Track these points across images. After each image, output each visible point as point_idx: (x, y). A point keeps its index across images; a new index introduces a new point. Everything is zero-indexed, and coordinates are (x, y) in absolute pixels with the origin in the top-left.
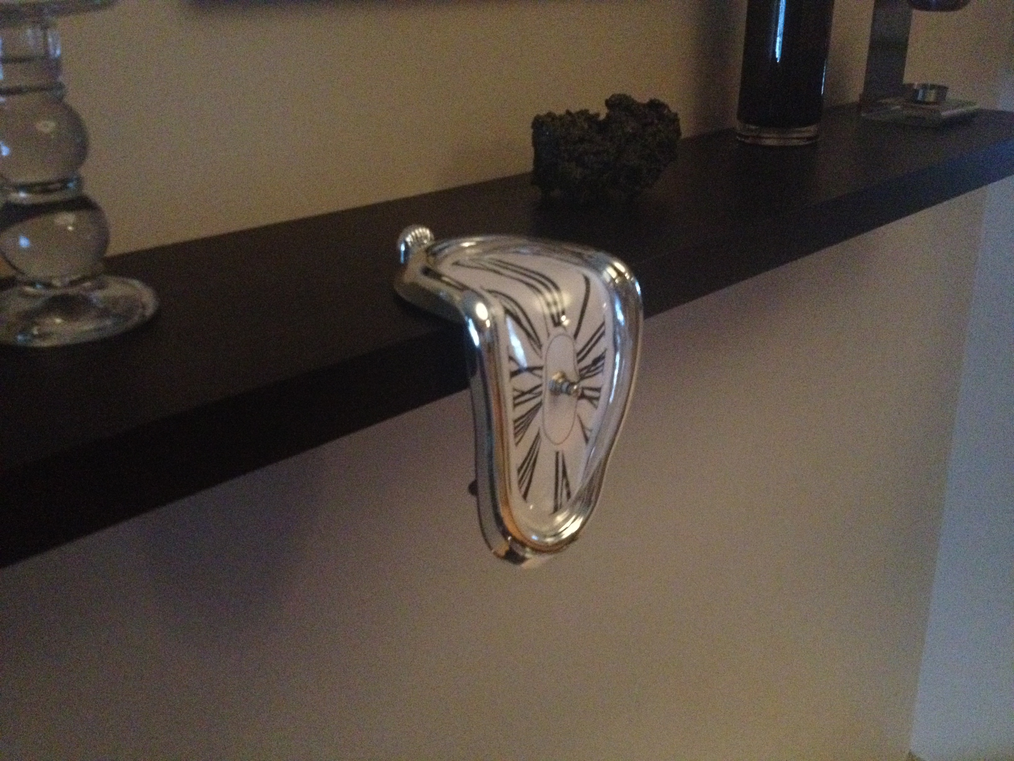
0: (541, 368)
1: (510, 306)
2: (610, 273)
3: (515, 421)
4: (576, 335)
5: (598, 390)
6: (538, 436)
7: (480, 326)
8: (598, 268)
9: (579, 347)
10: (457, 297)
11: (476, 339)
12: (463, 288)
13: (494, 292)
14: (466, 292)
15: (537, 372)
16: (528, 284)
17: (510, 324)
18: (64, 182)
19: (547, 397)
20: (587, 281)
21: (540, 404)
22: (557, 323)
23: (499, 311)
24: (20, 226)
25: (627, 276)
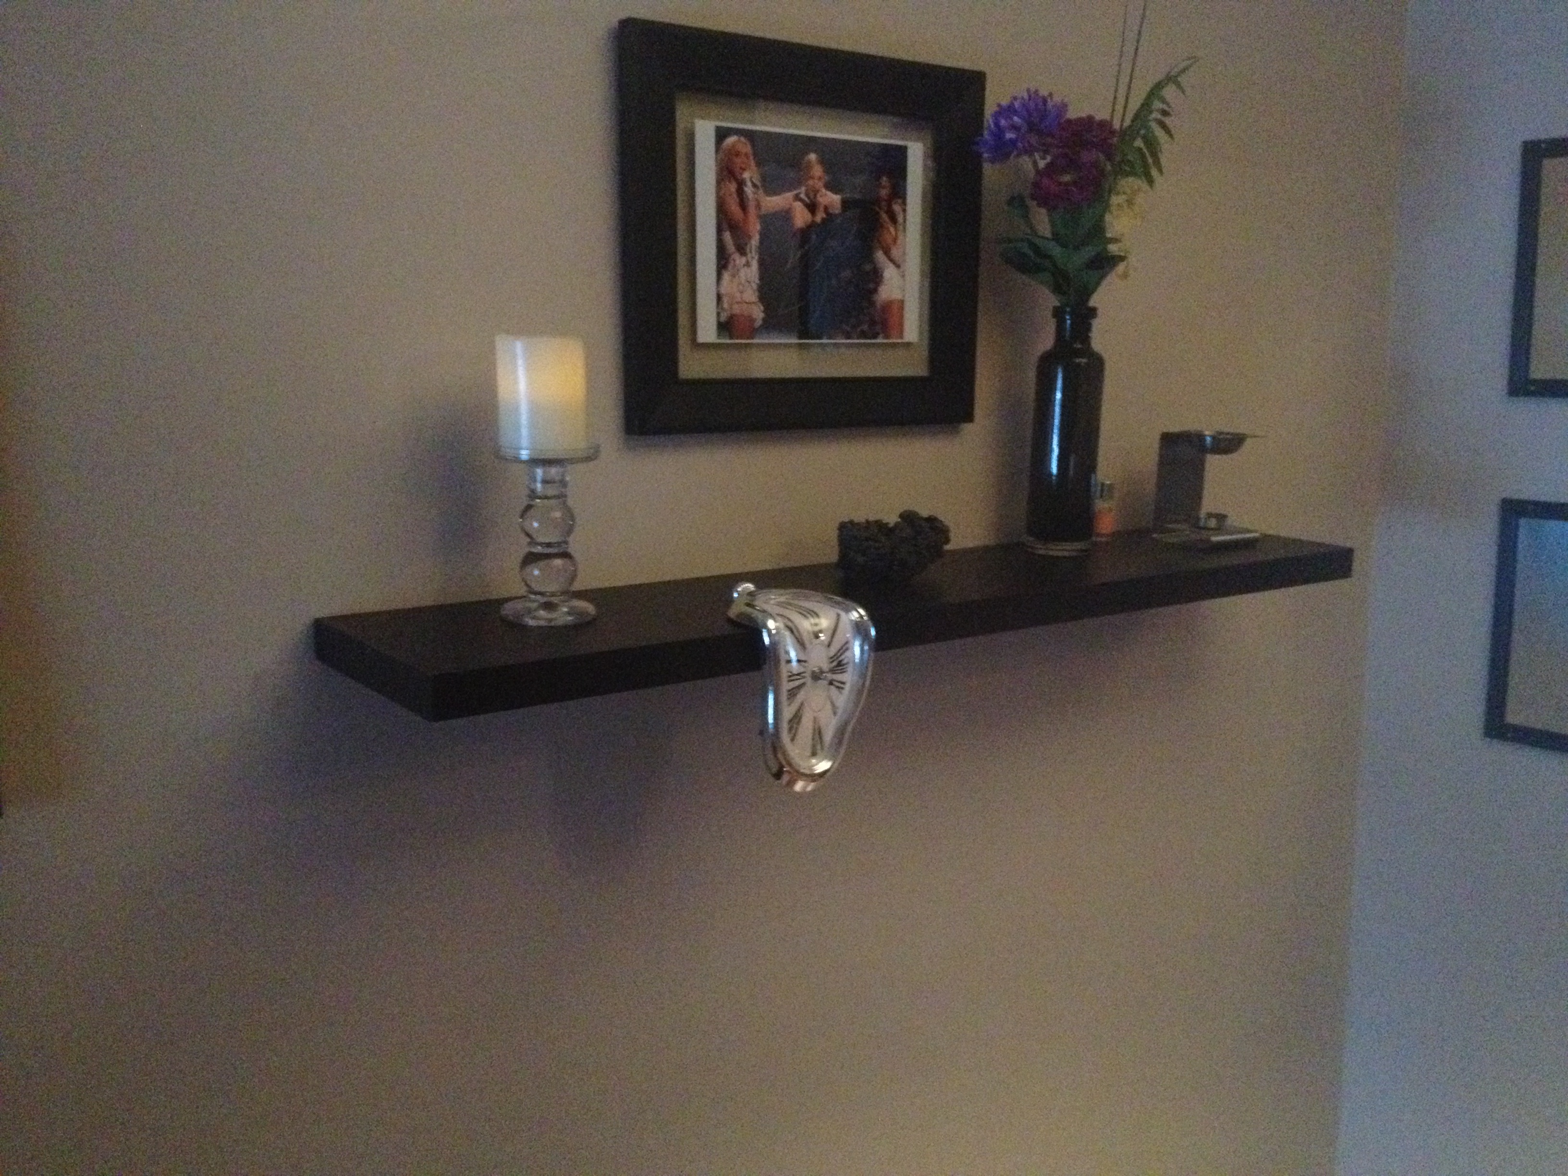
0: (805, 661)
1: (790, 624)
2: (854, 615)
3: (789, 691)
4: (829, 646)
5: (843, 683)
6: (802, 704)
7: (769, 631)
8: (847, 611)
9: (832, 654)
10: (760, 616)
11: (767, 640)
12: (764, 611)
13: (782, 616)
14: (765, 614)
15: (803, 664)
16: (800, 613)
17: (787, 633)
18: (559, 544)
19: (809, 681)
20: (838, 615)
21: (804, 684)
22: (817, 637)
23: (781, 625)
24: (534, 564)
25: (865, 618)
